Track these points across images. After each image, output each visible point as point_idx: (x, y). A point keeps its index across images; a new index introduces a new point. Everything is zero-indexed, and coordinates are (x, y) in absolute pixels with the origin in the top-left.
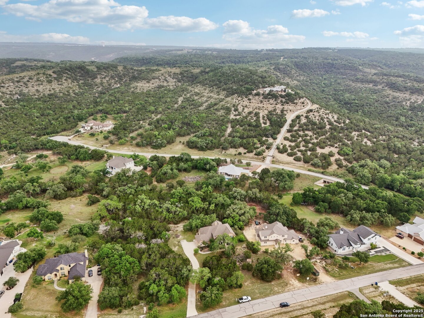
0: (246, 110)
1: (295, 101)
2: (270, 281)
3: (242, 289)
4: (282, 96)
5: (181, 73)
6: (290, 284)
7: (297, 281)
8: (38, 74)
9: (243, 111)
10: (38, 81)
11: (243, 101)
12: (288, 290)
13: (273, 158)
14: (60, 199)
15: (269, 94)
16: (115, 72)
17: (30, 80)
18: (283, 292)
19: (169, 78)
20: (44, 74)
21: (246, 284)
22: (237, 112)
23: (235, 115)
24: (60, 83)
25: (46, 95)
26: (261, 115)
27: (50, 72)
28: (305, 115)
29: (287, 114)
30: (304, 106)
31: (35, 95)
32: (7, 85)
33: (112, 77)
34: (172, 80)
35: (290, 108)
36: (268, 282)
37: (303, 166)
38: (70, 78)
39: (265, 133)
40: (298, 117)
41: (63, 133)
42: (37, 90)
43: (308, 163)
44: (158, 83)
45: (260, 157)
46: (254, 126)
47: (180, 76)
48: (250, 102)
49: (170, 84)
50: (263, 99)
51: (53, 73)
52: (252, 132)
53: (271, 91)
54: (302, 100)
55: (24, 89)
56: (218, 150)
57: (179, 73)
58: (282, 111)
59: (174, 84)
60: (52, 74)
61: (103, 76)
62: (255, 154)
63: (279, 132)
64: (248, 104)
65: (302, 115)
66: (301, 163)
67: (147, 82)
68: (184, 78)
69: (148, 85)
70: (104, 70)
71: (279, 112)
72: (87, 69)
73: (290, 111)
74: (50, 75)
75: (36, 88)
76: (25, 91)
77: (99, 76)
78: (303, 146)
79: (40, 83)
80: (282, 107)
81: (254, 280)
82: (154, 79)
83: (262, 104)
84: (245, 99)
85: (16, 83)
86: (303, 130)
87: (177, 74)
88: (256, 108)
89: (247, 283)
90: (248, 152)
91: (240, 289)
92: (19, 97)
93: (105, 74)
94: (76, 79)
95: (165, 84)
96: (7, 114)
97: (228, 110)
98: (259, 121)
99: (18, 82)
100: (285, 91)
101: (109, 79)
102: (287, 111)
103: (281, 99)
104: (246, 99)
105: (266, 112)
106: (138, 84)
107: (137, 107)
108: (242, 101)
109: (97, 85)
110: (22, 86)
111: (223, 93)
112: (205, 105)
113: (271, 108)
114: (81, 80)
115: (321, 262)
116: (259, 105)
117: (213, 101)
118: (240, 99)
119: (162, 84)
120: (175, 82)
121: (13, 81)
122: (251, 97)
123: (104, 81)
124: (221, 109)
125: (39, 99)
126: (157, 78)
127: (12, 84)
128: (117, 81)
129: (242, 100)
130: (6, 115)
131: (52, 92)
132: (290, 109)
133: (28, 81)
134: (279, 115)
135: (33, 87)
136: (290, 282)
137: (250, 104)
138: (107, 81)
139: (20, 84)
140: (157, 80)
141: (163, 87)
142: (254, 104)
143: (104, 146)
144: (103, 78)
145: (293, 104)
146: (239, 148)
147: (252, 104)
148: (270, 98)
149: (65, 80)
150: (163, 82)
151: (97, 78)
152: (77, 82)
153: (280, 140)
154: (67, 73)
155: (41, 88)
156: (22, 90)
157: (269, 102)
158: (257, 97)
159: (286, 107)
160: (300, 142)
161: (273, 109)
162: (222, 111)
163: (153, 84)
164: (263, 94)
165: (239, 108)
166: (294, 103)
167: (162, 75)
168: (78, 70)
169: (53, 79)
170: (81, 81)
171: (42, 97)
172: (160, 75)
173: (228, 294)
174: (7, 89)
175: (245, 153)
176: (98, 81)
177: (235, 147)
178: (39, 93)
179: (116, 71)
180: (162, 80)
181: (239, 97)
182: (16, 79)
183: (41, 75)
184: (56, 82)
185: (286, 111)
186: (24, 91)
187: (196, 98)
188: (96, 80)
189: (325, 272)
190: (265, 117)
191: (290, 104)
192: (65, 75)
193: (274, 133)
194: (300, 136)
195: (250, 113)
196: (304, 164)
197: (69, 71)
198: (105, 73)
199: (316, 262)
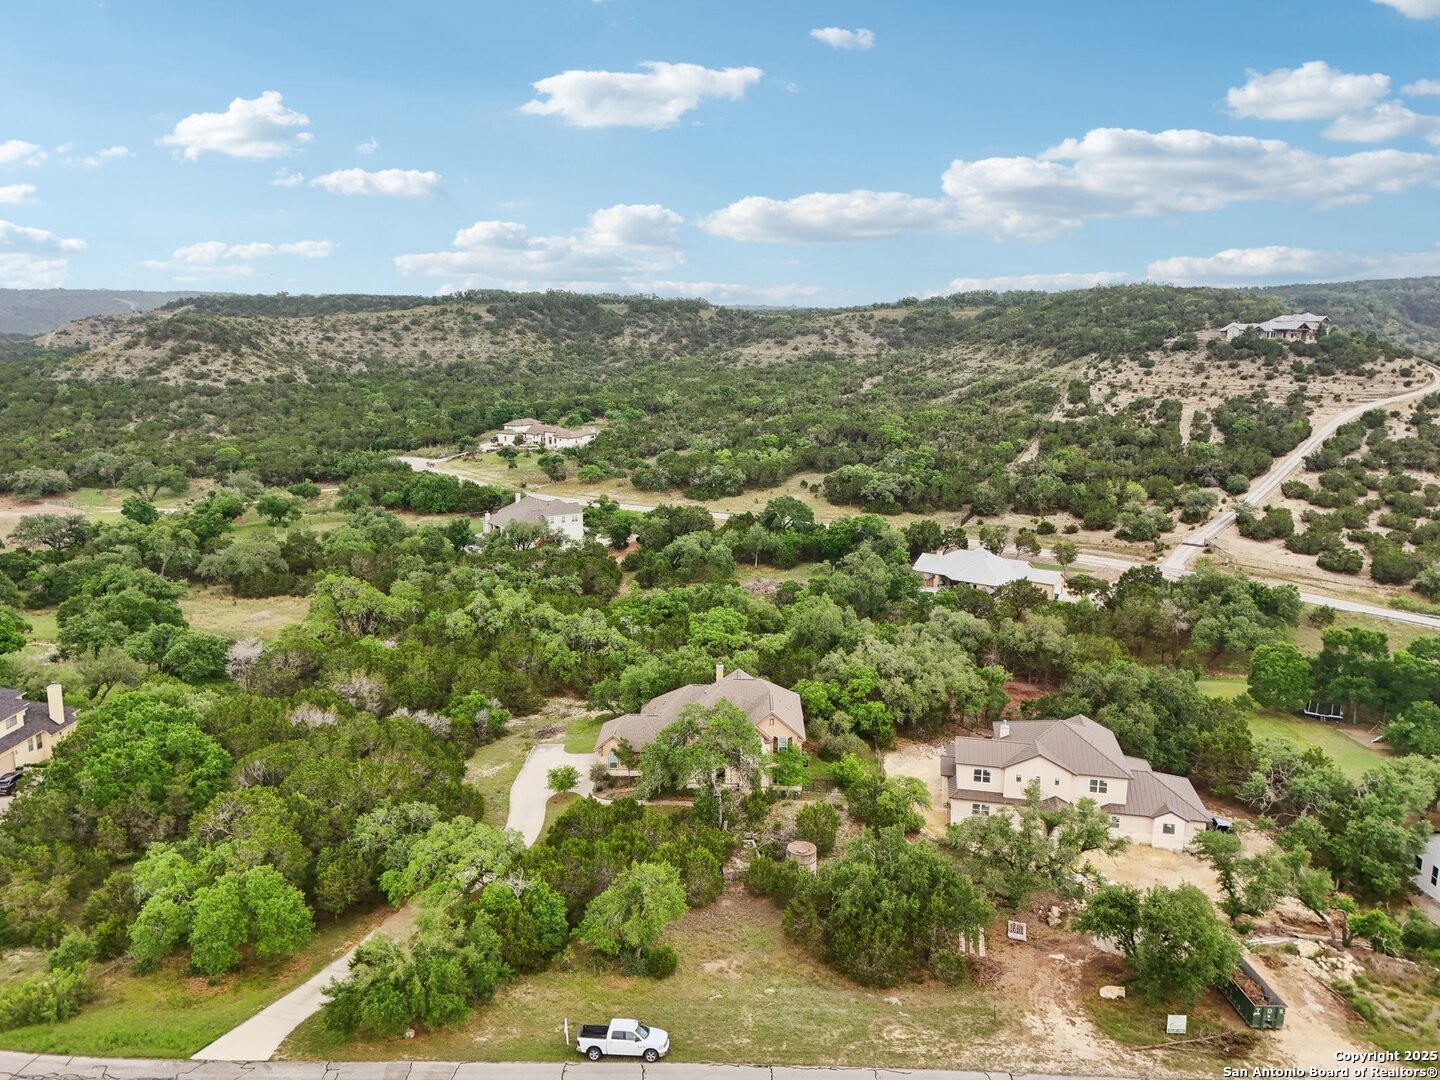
0: (1124, 399)
1: (1368, 366)
2: (882, 985)
3: (664, 987)
4: (1300, 350)
5: (908, 320)
6: (1021, 1030)
7: (1084, 1026)
8: (444, 312)
9: (1108, 400)
10: (435, 328)
11: (1119, 372)
12: (984, 1059)
13: (1208, 551)
14: (249, 597)
15: (1238, 343)
16: (687, 323)
17: (413, 327)
18: (932, 1062)
19: (857, 334)
20: (460, 312)
21: (710, 967)
22: (1081, 405)
23: (1069, 414)
24: (499, 339)
25: (445, 365)
26: (1187, 414)
27: (481, 310)
28: (1407, 414)
29: (1317, 411)
30: (1407, 384)
31: (411, 365)
32: (344, 335)
33: (672, 336)
34: (867, 339)
35: (1337, 388)
36: (865, 982)
37: (1365, 591)
38: (534, 329)
39: (1187, 468)
40: (1374, 420)
41: (421, 450)
42: (423, 354)
43: (1398, 580)
44: (813, 347)
45: (1141, 545)
46: (1142, 445)
47: (903, 329)
48: (1148, 374)
49: (859, 350)
50: (1208, 358)
51: (488, 311)
52: (1129, 463)
53: (1248, 332)
54: (1398, 364)
55: (387, 347)
56: (951, 514)
57: (900, 320)
58: (1295, 399)
59: (873, 351)
60: (484, 314)
61: (643, 331)
62: (1121, 535)
63: (1261, 470)
64: (1134, 380)
65: (1395, 414)
66: (1361, 583)
67: (777, 343)
68: (917, 335)
69: (777, 351)
70: (652, 315)
71: (1277, 401)
72: (599, 308)
73: (1337, 398)
74: (477, 318)
75: (421, 347)
76: (389, 352)
77: (628, 331)
78: (1383, 524)
79: (440, 334)
80: (1296, 386)
81: (779, 956)
82: (804, 334)
83: (1204, 375)
84: (1130, 363)
85: (370, 334)
86: (1389, 466)
87: (895, 322)
88: (1169, 391)
89: (723, 963)
90: (1089, 527)
91: (647, 983)
92: (365, 370)
93: (651, 326)
94: (553, 334)
95: (841, 350)
96: (298, 398)
97: (1044, 399)
98: (1175, 431)
99: (377, 329)
100: (1320, 332)
101: (661, 340)
102: (1317, 399)
103: (1292, 358)
104: (1135, 364)
105: (1215, 403)
106: (745, 351)
107: (705, 397)
108: (1113, 371)
109: (613, 353)
110: (384, 340)
111: (1044, 354)
112: (956, 391)
113: (1237, 388)
114: (570, 338)
115: (1326, 953)
116: (1189, 380)
117: (992, 378)
118: (1107, 364)
119: (826, 349)
120: (879, 345)
121: (363, 327)
122: (1153, 356)
123: (644, 343)
124: (1018, 397)
125: (417, 376)
126: (814, 332)
127: (357, 334)
128: (686, 347)
129: (1115, 367)
130: (292, 402)
131: (468, 358)
132: (1338, 392)
133: (406, 328)
134: (1277, 411)
135: (415, 345)
136: (1031, 1020)
137: (1148, 378)
138: (651, 344)
139: (380, 335)
140: (814, 338)
141: (829, 357)
142: (1165, 377)
143: (529, 486)
144: (639, 336)
145: (1352, 377)
146: (1051, 511)
147: (1154, 380)
148: (1241, 358)
149: (518, 332)
150: (836, 343)
151: (620, 333)
152: (555, 342)
153: (1262, 493)
154: (531, 315)
155: (435, 350)
156: (380, 352)
157: (1235, 371)
158: (1181, 356)
159: (1315, 386)
160: (1369, 508)
161: (1249, 393)
162: (1019, 404)
163: (796, 349)
164: (1211, 345)
165: (1093, 390)
166: (1360, 374)
167: (838, 323)
168: (569, 311)
169: (479, 328)
170: (568, 341)
171: (428, 373)
172: (832, 324)
173: (550, 994)
174: (341, 345)
175: (1071, 530)
176: (623, 342)
177: (1030, 508)
178: (426, 361)
179: (689, 319)
180: (830, 339)
181: (1103, 359)
182: (373, 322)
183: (449, 316)
184: (488, 334)
185: (1313, 399)
186: (385, 355)
187: (931, 375)
188: (617, 340)
189: (1338, 1015)
190: (1204, 417)
191: (1339, 374)
192: (523, 320)
193: (1236, 469)
194: (1372, 486)
195: (1138, 406)
196: (1371, 583)
197: (541, 312)
198: (653, 321)
199: (1292, 950)
